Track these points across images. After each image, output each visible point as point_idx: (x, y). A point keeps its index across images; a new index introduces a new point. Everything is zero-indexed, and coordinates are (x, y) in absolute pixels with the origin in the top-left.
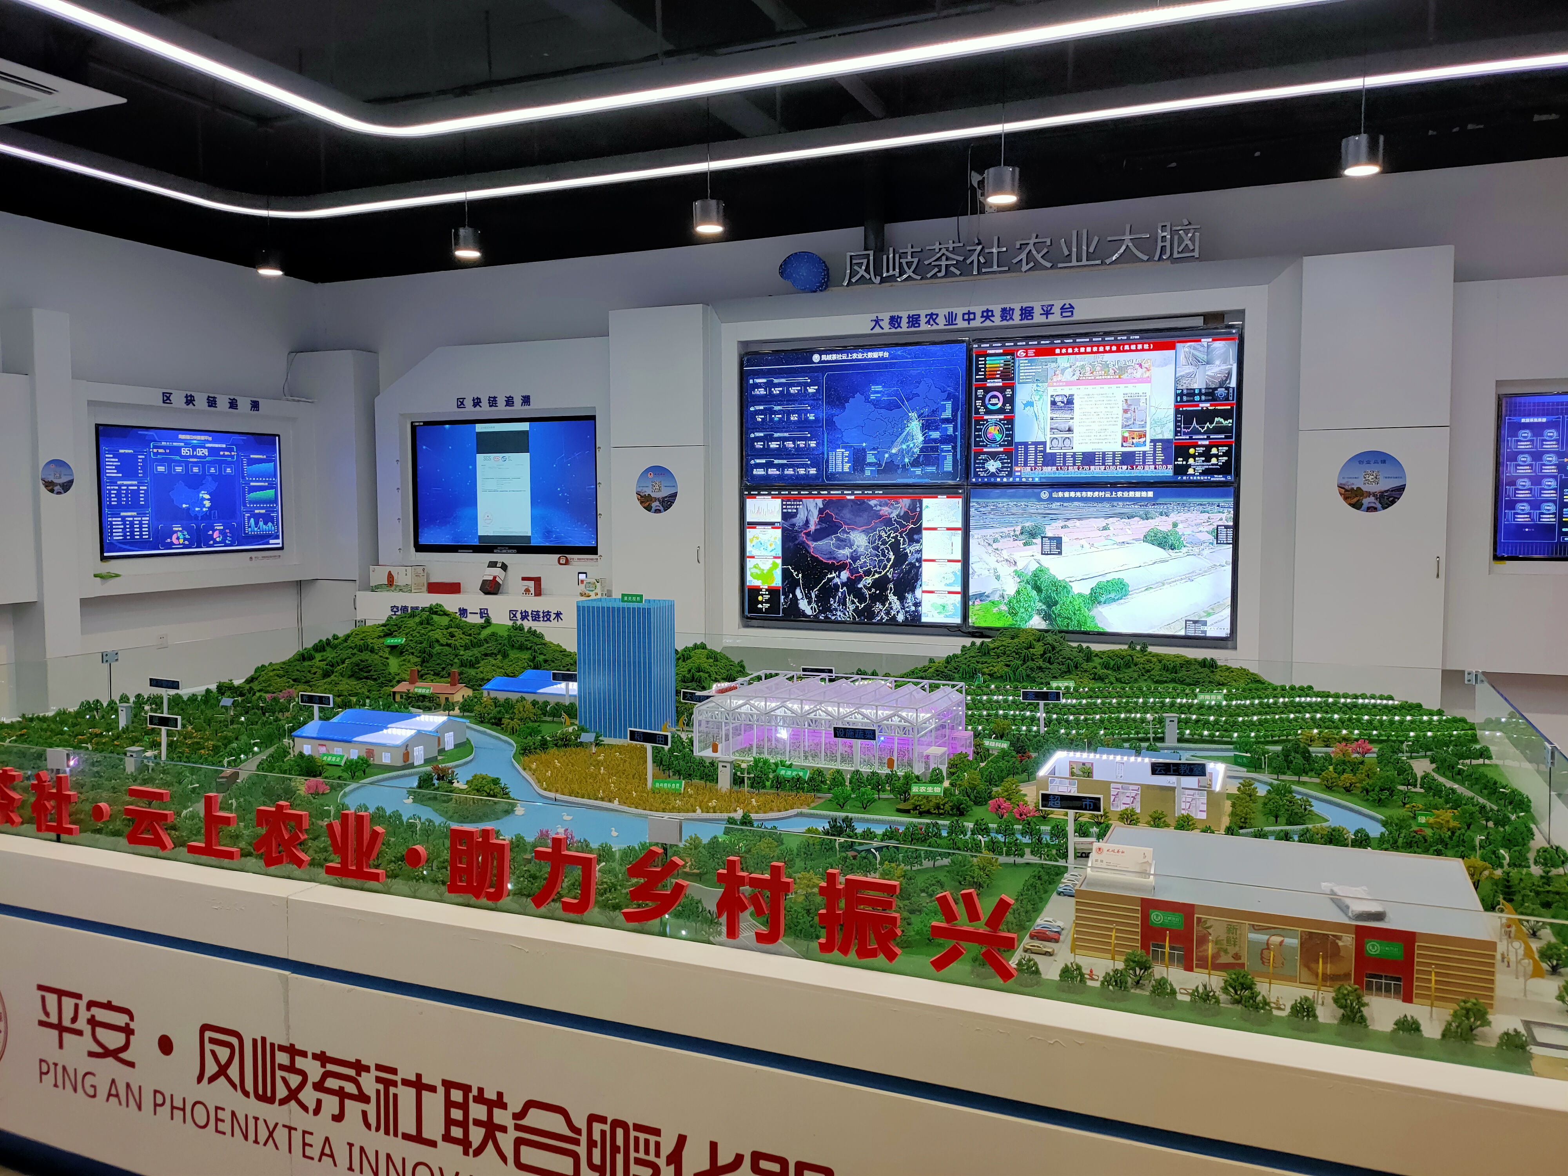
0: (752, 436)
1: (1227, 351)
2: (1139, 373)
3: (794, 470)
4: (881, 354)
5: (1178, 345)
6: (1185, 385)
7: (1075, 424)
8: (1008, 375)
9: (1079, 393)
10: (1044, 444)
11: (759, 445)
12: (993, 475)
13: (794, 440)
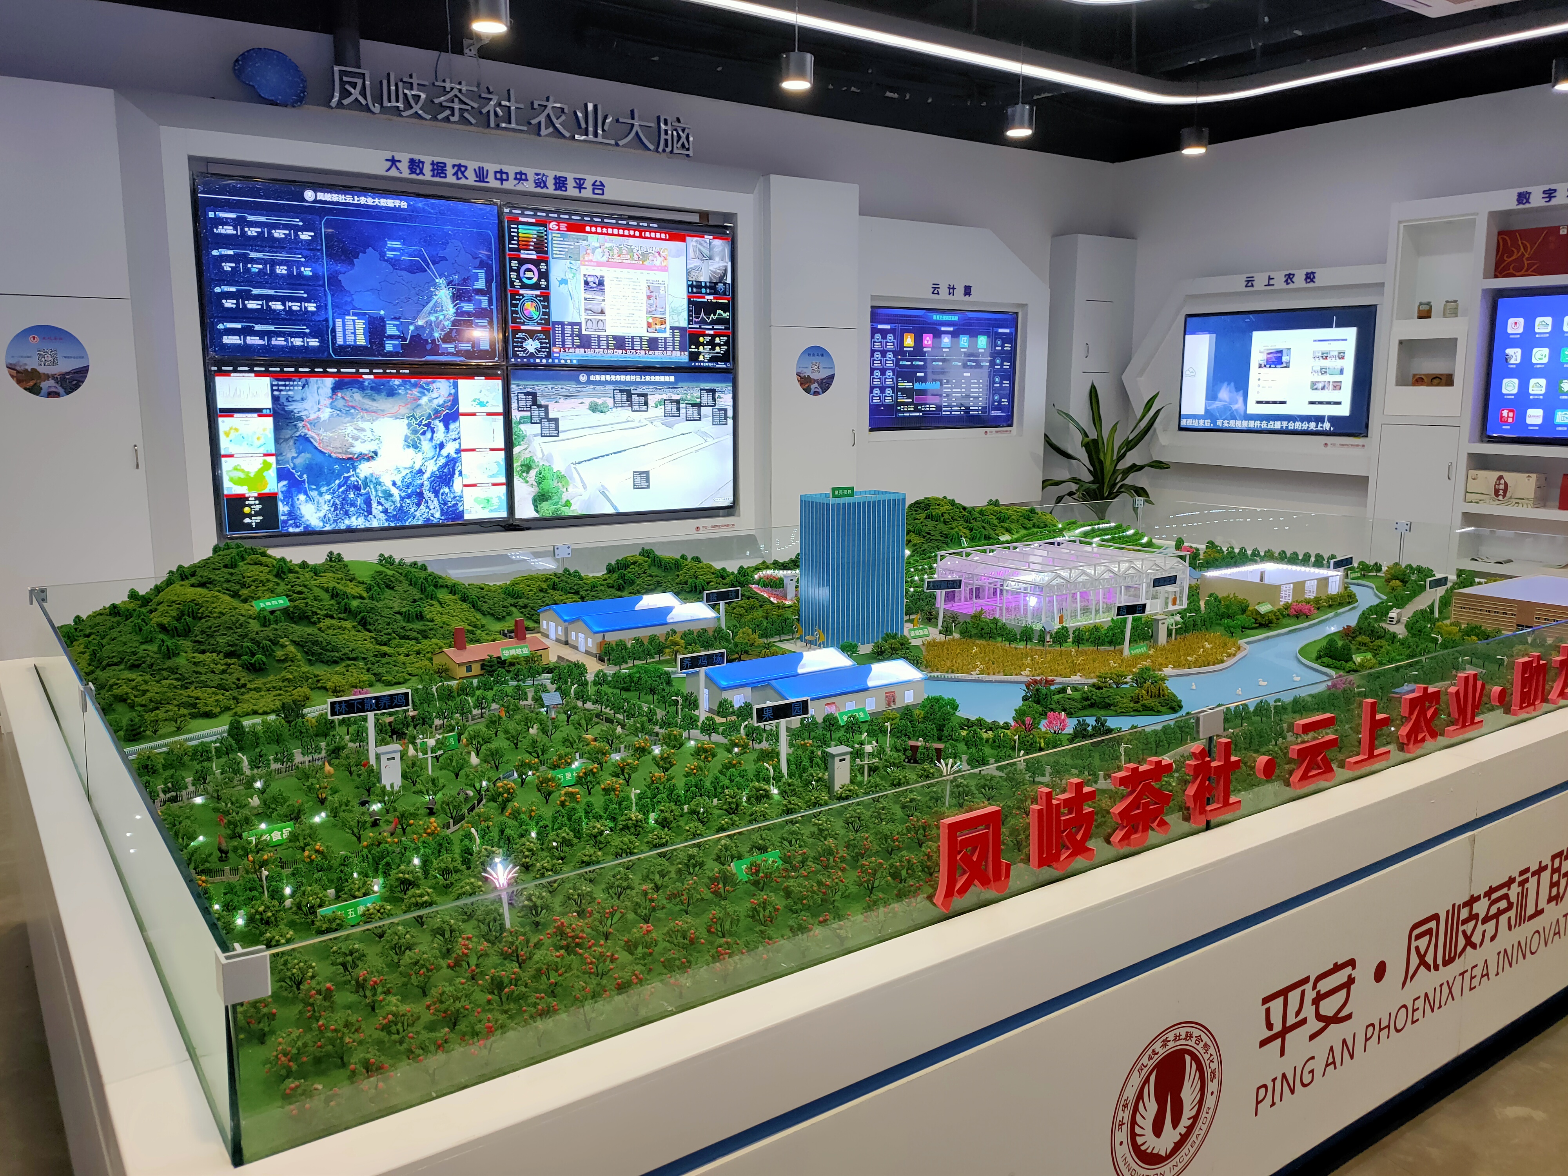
0: (218, 290)
1: (723, 250)
2: (658, 261)
3: (286, 340)
4: (397, 203)
5: (688, 238)
6: (694, 278)
7: (606, 306)
8: (541, 247)
9: (609, 275)
10: (579, 324)
11: (229, 304)
12: (532, 355)
13: (283, 300)
